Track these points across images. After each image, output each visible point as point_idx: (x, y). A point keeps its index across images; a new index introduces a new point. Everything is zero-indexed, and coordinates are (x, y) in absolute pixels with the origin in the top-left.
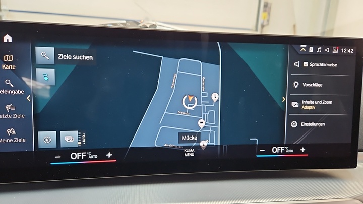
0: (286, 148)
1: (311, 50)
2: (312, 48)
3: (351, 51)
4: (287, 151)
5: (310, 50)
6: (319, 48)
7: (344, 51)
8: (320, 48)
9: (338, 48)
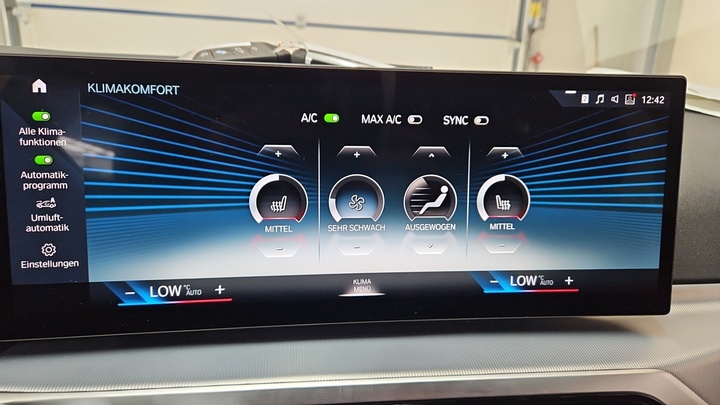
0: (541, 277)
1: (585, 99)
2: (587, 96)
3: (659, 100)
4: (542, 283)
5: (583, 98)
6: (599, 96)
7: (647, 100)
8: (602, 96)
9: (635, 95)
